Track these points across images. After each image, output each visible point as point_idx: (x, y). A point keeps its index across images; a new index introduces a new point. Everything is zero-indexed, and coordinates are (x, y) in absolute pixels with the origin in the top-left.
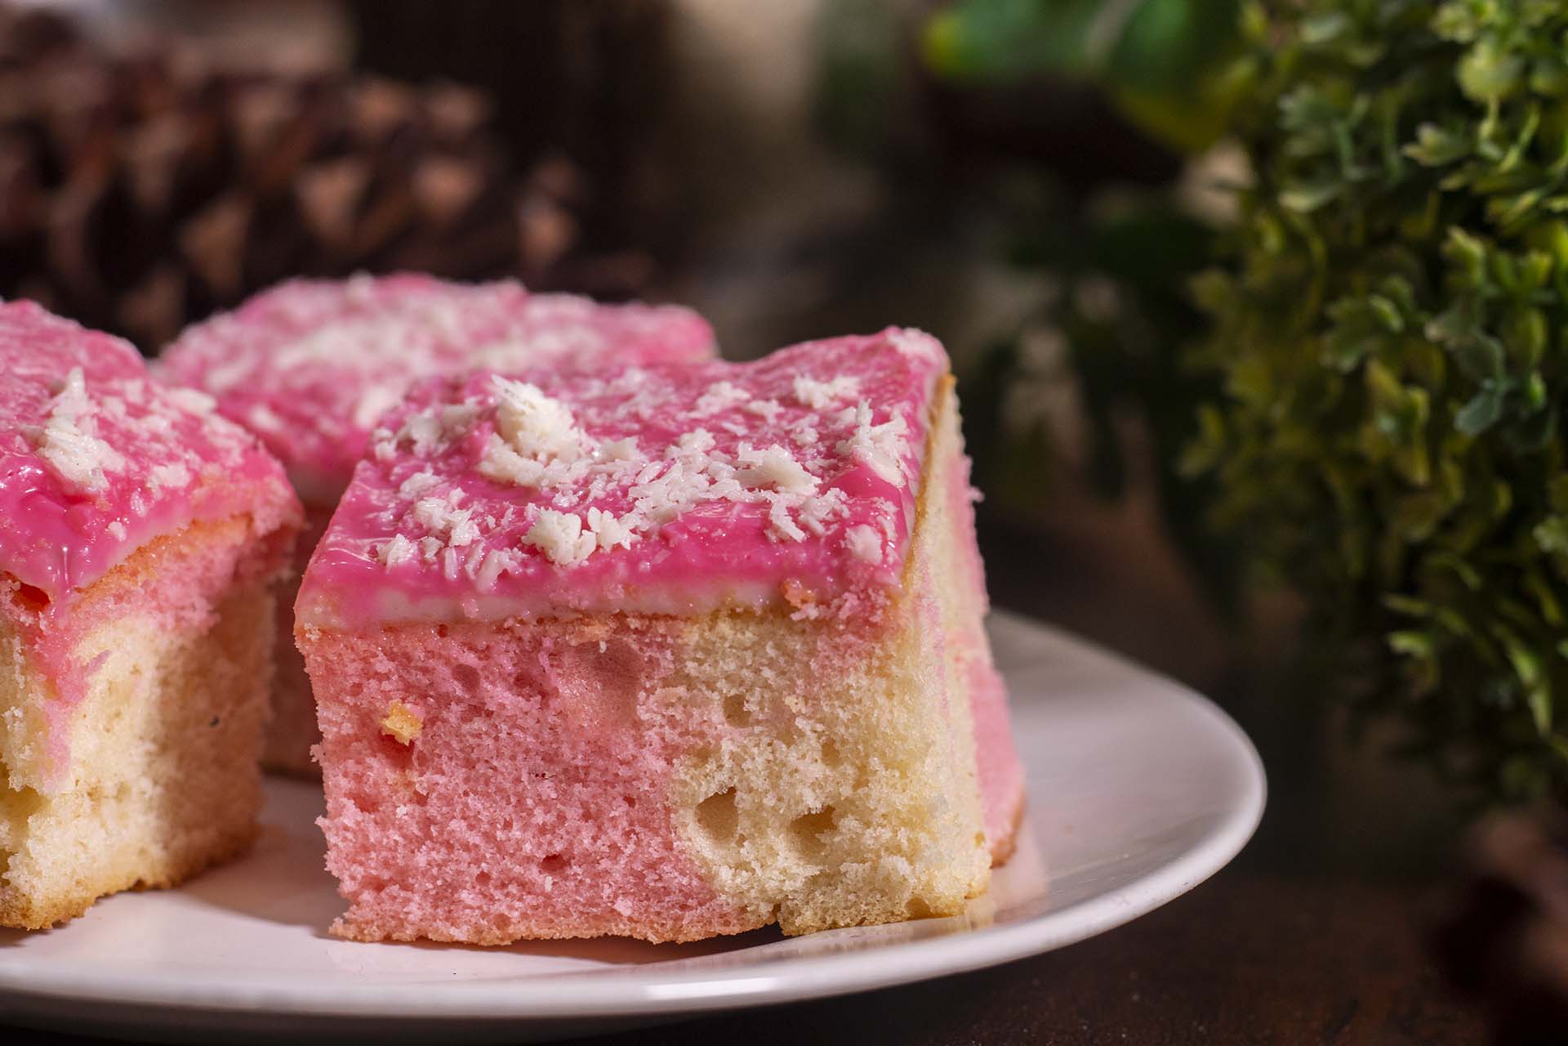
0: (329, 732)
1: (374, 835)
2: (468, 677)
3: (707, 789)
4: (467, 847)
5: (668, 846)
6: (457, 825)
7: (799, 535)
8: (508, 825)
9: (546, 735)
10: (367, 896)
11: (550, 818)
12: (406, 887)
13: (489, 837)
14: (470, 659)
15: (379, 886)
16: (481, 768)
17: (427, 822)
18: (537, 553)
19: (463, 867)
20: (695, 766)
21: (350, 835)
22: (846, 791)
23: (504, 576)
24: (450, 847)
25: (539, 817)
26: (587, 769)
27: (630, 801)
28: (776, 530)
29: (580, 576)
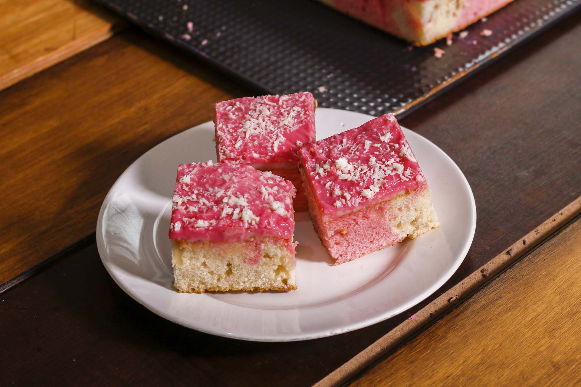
0: (329, 236)
1: (340, 248)
2: (354, 220)
3: (397, 223)
4: (356, 245)
5: (391, 233)
6: (355, 242)
7: (407, 180)
8: (363, 239)
9: (369, 224)
10: (340, 258)
11: (371, 236)
12: (346, 254)
13: (360, 242)
14: (355, 217)
15: (341, 255)
16: (358, 233)
17: (349, 243)
18: (364, 197)
19: (356, 248)
20: (394, 220)
21: (336, 250)
22: (419, 215)
23: (360, 203)
24: (353, 245)
25: (369, 236)
26: (376, 227)
27: (384, 229)
28: (403, 180)
29: (373, 199)
